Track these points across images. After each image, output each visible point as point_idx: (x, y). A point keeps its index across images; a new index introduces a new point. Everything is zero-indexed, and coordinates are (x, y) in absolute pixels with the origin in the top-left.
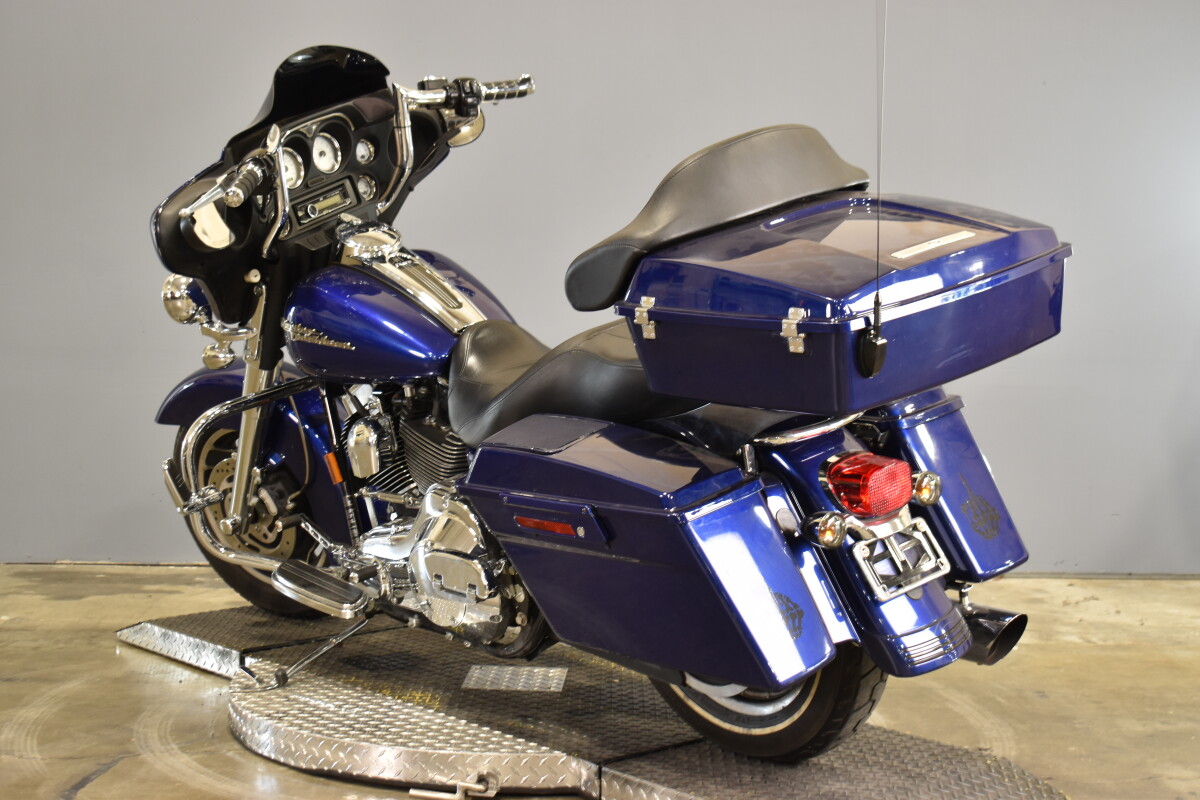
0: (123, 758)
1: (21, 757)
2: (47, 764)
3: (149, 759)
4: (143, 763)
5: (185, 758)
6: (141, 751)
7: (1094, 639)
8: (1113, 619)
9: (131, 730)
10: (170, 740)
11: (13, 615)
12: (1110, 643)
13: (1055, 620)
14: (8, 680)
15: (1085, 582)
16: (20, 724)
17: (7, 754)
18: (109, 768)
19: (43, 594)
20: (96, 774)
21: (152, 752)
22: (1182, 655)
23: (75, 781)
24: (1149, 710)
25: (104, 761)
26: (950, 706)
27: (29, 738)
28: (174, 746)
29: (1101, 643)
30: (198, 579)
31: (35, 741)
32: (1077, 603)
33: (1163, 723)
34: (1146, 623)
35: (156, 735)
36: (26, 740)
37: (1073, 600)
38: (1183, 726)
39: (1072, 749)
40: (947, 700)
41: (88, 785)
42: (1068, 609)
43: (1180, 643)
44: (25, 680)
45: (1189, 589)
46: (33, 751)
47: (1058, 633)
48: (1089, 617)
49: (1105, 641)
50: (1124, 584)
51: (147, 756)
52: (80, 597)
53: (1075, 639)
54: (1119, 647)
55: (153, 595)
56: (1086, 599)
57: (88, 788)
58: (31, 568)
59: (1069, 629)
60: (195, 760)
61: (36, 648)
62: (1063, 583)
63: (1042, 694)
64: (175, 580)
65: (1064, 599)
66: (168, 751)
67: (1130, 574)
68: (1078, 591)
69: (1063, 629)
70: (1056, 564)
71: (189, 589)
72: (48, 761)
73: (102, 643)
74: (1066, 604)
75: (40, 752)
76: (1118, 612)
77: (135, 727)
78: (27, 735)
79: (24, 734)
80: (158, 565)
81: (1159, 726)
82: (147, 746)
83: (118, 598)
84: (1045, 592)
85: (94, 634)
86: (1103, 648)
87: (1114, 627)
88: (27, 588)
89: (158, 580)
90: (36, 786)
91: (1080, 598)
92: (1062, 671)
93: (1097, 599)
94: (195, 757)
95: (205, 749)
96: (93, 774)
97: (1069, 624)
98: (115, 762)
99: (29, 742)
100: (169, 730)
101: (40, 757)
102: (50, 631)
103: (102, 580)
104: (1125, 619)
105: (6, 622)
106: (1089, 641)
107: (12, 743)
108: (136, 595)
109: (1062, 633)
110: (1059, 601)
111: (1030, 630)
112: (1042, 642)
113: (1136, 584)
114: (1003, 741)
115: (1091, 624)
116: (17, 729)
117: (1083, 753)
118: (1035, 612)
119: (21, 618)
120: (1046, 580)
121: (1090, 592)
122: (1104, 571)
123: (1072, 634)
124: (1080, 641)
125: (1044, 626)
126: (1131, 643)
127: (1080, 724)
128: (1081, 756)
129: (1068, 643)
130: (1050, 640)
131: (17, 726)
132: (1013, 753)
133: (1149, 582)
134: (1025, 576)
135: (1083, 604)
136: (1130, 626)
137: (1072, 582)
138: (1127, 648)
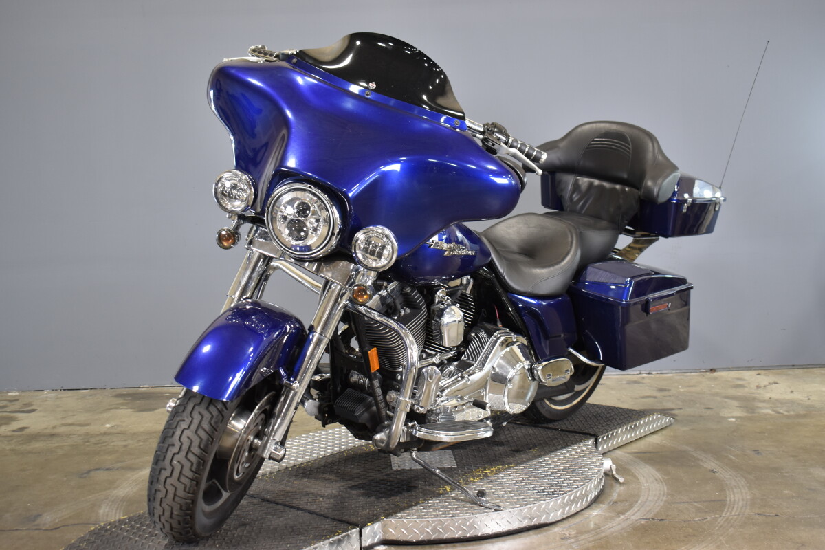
7: (781, 411)
8: (789, 397)
12: (792, 413)
13: (754, 399)
15: (766, 372)
26: (701, 463)
29: (786, 413)
32: (765, 386)
34: (812, 398)
37: (762, 385)
39: (786, 492)
40: (698, 459)
42: (759, 391)
47: (758, 408)
48: (775, 396)
49: (788, 412)
50: (791, 372)
53: (769, 411)
54: (798, 416)
56: (770, 384)
58: (125, 391)
59: (764, 404)
62: (753, 373)
63: (757, 452)
65: (757, 384)
67: (793, 366)
68: (764, 379)
69: (761, 405)
70: (748, 361)
74: (758, 387)
76: (792, 392)
84: (744, 380)
86: (788, 417)
87: (792, 402)
91: (766, 383)
92: (766, 434)
93: (776, 383)
97: (764, 401)
103: (167, 397)
104: (797, 396)
106: (778, 413)
109: (760, 408)
110: (753, 386)
111: (741, 407)
112: (750, 415)
113: (798, 371)
114: (740, 488)
115: (777, 400)
116: (111, 505)
117: (794, 494)
118: (740, 394)
119: (118, 426)
120: (742, 372)
121: (771, 378)
122: (778, 364)
123: (767, 408)
124: (773, 413)
125: (748, 403)
126: (805, 412)
127: (786, 473)
128: (793, 497)
129: (766, 414)
130: (754, 413)
131: (110, 503)
132: (749, 497)
133: (806, 370)
134: (729, 369)
135: (769, 387)
136: (802, 401)
137: (760, 371)
138: (803, 416)
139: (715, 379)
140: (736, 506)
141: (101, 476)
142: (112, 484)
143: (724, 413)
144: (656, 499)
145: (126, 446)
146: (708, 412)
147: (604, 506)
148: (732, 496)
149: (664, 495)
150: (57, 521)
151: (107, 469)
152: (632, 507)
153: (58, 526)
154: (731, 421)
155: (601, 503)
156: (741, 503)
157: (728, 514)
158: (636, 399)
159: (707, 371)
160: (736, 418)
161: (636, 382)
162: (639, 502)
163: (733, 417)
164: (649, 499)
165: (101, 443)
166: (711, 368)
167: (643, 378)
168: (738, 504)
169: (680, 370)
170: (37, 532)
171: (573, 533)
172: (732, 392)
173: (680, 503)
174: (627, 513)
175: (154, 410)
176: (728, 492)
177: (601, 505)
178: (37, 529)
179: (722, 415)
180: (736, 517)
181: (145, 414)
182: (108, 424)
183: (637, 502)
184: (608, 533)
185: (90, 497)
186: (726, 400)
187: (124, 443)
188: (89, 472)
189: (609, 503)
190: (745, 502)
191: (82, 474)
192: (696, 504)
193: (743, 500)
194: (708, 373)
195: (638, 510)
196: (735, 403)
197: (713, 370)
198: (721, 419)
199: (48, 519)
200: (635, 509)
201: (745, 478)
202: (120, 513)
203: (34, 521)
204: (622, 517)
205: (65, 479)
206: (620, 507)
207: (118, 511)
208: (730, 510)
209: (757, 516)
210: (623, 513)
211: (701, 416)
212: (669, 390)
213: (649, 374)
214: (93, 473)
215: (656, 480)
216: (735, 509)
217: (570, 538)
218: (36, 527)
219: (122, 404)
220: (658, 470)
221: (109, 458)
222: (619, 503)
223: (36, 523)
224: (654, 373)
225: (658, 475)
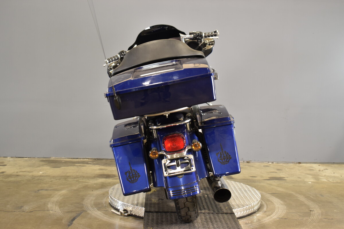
0: (83, 212)
1: (55, 212)
2: (63, 214)
4: (89, 213)
5: (99, 212)
7: (330, 180)
8: (333, 175)
10: (94, 207)
11: (43, 172)
12: (335, 181)
13: (318, 175)
15: (322, 165)
17: (51, 211)
18: (80, 215)
23: (72, 219)
25: (78, 213)
26: (299, 199)
28: (96, 209)
29: (332, 181)
30: (89, 162)
32: (322, 170)
34: (342, 176)
39: (335, 211)
40: (297, 197)
41: (75, 220)
46: (58, 210)
47: (320, 179)
48: (327, 174)
49: (333, 181)
50: (333, 165)
53: (325, 180)
54: (337, 182)
55: (78, 167)
56: (324, 169)
58: (44, 159)
62: (317, 165)
63: (322, 195)
64: (83, 163)
65: (319, 169)
66: (94, 210)
67: (334, 163)
68: (322, 167)
69: (321, 177)
70: (314, 160)
71: (88, 165)
74: (319, 171)
75: (60, 210)
76: (334, 173)
79: (54, 205)
82: (88, 209)
83: (69, 168)
84: (313, 167)
85: (66, 177)
86: (333, 183)
87: (335, 177)
90: (62, 220)
91: (323, 169)
92: (325, 189)
93: (327, 169)
95: (104, 210)
96: (76, 217)
97: (322, 176)
98: (81, 213)
101: (60, 212)
103: (64, 162)
104: (336, 175)
105: (42, 174)
106: (329, 181)
107: (52, 208)
108: (74, 167)
111: (313, 178)
112: (317, 181)
113: (336, 165)
115: (328, 176)
116: (52, 204)
117: (338, 212)
118: (312, 173)
119: (46, 173)
120: (312, 164)
121: (325, 167)
122: (327, 162)
123: (324, 179)
124: (327, 181)
125: (316, 177)
126: (340, 181)
127: (335, 204)
128: (338, 213)
129: (324, 181)
130: (319, 181)
131: (52, 203)
132: (320, 212)
133: (339, 165)
134: (306, 163)
135: (324, 171)
136: (338, 177)
137: (319, 164)
138: (340, 183)
139: (301, 166)
140: (315, 215)
141: (44, 192)
142: (50, 196)
143: (306, 180)
144: (282, 211)
145: (51, 181)
146: (300, 179)
147: (261, 212)
149: (285, 210)
150: (31, 209)
151: (46, 190)
152: (273, 213)
153: (32, 211)
154: (310, 183)
155: (260, 211)
156: (317, 214)
157: (312, 218)
158: (268, 173)
159: (297, 163)
160: (312, 182)
161: (267, 166)
162: (275, 212)
163: (310, 182)
164: (279, 211)
165: (40, 180)
166: (299, 162)
167: (270, 165)
168: (316, 214)
169: (286, 162)
170: (23, 213)
171: (250, 222)
172: (308, 172)
173: (292, 213)
174: (271, 216)
175: (60, 167)
177: (260, 212)
178: (23, 212)
179: (305, 180)
180: (315, 219)
181: (56, 169)
182: (41, 172)
183: (274, 212)
184: (264, 222)
185: (42, 200)
186: (307, 175)
187: (51, 180)
188: (38, 191)
189: (263, 211)
190: (319, 214)
191: (36, 191)
192: (299, 214)
193: (318, 213)
194: (298, 164)
195: (275, 215)
196: (311, 176)
197: (299, 163)
198: (305, 182)
199: (26, 208)
200: (274, 214)
201: (318, 205)
202: (57, 207)
203: (21, 208)
204: (269, 217)
205: (29, 193)
206: (267, 213)
207: (56, 206)
208: (313, 216)
209: (324, 219)
210: (269, 215)
211: (297, 181)
212: (282, 170)
213: (272, 163)
214: (40, 191)
215: (281, 204)
216: (315, 216)
217: (249, 224)
218: (22, 211)
219: (45, 164)
220: (281, 200)
221: (46, 185)
222: (267, 212)
223: (22, 209)
224: (274, 163)
225: (282, 202)
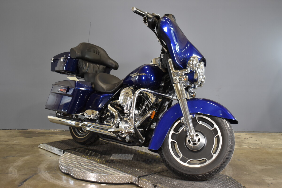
0: (35, 175)
1: (13, 174)
2: (18, 176)
3: (41, 175)
4: (39, 176)
5: (49, 175)
6: (39, 173)
7: (251, 147)
8: (255, 142)
9: (38, 168)
10: (46, 171)
11: (17, 141)
12: (254, 148)
13: (242, 142)
14: (13, 156)
15: (249, 133)
16: (14, 167)
17: (10, 174)
18: (32, 177)
19: (24, 137)
20: (29, 178)
21: (42, 173)
22: (270, 150)
23: (24, 180)
24: (262, 163)
25: (31, 175)
27: (16, 170)
28: (47, 172)
29: (252, 148)
30: (58, 133)
31: (17, 171)
32: (247, 138)
33: (265, 166)
34: (262, 143)
35: (43, 169)
36: (15, 170)
37: (246, 138)
38: (270, 167)
39: (245, 173)
41: (26, 181)
42: (245, 140)
43: (270, 148)
44: (17, 156)
45: (272, 135)
46: (16, 173)
47: (243, 145)
48: (250, 142)
49: (253, 147)
50: (258, 134)
51: (40, 174)
52: (32, 137)
53: (247, 147)
54: (256, 149)
55: (47, 137)
56: (249, 137)
57: (26, 182)
58: (22, 131)
59: (245, 144)
60: (51, 175)
61: (21, 149)
62: (244, 134)
63: (239, 160)
64: (53, 133)
65: (245, 137)
66: (45, 173)
67: (259, 132)
68: (247, 136)
69: (244, 144)
70: (243, 130)
71: (56, 135)
72: (19, 175)
73: (35, 148)
74: (245, 139)
75: (17, 173)
76: (256, 140)
77: (39, 167)
78: (15, 169)
79: (14, 169)
80: (50, 130)
81: (265, 167)
82: (41, 172)
83: (40, 138)
84: (241, 136)
85: (33, 146)
86: (253, 149)
87: (255, 144)
88: (21, 135)
89: (49, 133)
90: (15, 181)
91: (248, 137)
92: (244, 154)
93: (252, 137)
94: (51, 174)
95: (54, 173)
96: (27, 179)
97: (245, 143)
98: (33, 176)
99: (15, 171)
100: (46, 168)
101: (17, 174)
102: (24, 145)
103: (37, 133)
104: (258, 142)
105: (15, 143)
106: (250, 147)
107: (12, 171)
108: (44, 137)
109: (244, 145)
110: (243, 138)
111: (237, 145)
112: (240, 148)
113: (260, 134)
114: (230, 171)
115: (250, 143)
117: (248, 174)
118: (238, 141)
119: (19, 142)
120: (241, 133)
121: (250, 136)
122: (254, 131)
123: (246, 146)
126: (259, 148)
127: (247, 167)
128: (247, 174)
129: (245, 148)
130: (241, 147)
132: (232, 174)
133: (263, 133)
134: (236, 132)
135: (249, 139)
136: (259, 144)
137: (247, 133)
138: (258, 149)
141: (11, 158)
142: (14, 161)
148: (226, 173)
165: (12, 148)
176: (225, 172)
181: (28, 139)
201: (232, 168)
221: (14, 152)
